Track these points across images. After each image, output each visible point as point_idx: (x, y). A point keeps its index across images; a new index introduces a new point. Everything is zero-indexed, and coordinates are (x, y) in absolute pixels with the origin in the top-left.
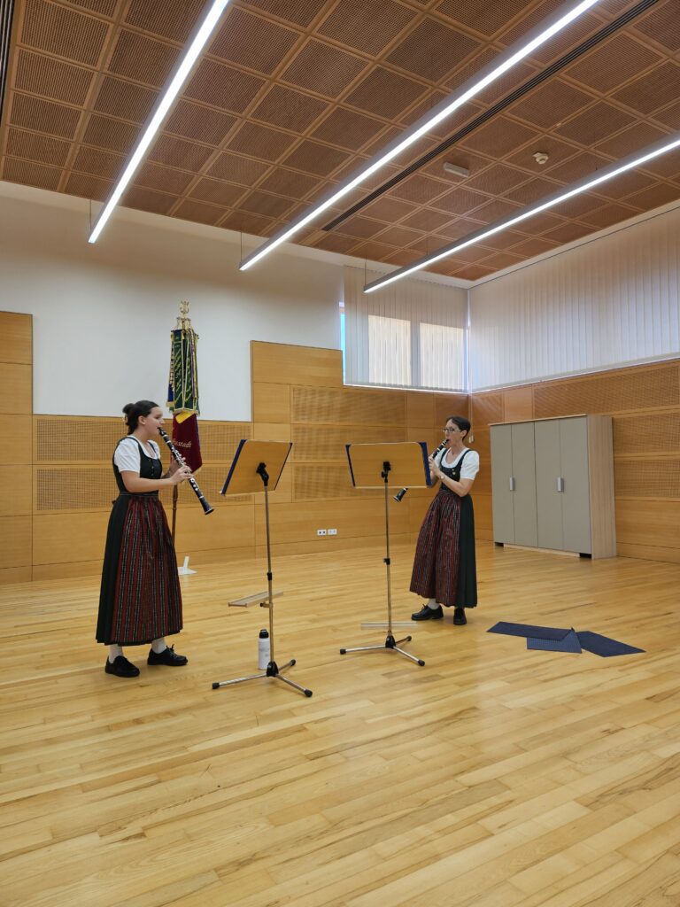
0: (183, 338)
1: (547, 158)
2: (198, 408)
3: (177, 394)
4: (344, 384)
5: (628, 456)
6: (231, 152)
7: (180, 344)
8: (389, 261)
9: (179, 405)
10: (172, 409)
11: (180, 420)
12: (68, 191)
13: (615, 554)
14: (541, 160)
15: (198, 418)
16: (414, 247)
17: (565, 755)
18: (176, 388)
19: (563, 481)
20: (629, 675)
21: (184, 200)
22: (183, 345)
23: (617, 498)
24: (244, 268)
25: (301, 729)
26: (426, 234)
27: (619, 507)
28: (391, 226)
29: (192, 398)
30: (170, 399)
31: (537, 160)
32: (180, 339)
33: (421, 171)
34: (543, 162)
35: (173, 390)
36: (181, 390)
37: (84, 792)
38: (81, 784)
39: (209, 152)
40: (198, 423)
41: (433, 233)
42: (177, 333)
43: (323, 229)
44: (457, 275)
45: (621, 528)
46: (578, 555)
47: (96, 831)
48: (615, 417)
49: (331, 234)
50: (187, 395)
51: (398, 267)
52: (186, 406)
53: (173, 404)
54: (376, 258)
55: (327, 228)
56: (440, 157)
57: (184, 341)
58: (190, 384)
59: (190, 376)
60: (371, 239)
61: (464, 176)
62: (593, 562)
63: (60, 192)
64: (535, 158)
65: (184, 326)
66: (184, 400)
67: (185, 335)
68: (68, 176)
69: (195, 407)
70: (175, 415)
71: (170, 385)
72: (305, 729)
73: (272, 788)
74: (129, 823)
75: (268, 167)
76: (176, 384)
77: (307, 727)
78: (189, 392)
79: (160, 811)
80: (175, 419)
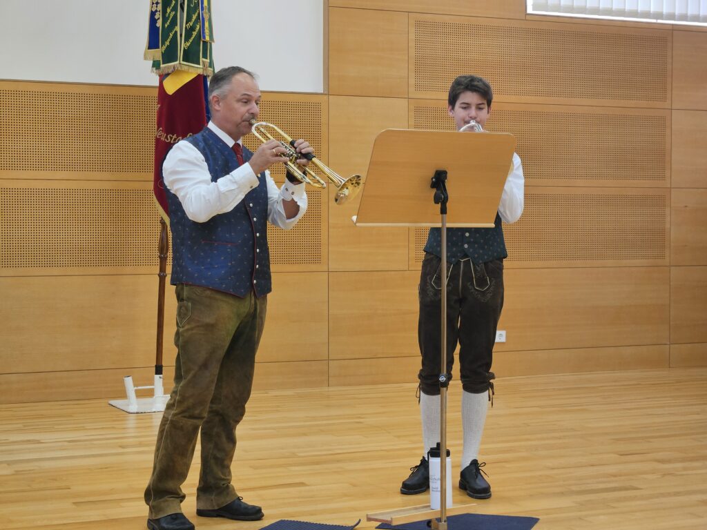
2: (210, 62)
3: (167, 31)
4: (530, 10)
9: (169, 56)
10: (156, 65)
11: (172, 87)
18: (165, 20)
29: (198, 40)
30: (153, 44)
35: (159, 24)
36: (174, 23)
50: (189, 33)
52: (186, 58)
53: (157, 53)
58: (194, 9)
66: (182, 45)
69: (203, 59)
70: (163, 77)
71: (153, 14)
76: (164, 12)
78: (192, 29)
80: (161, 86)
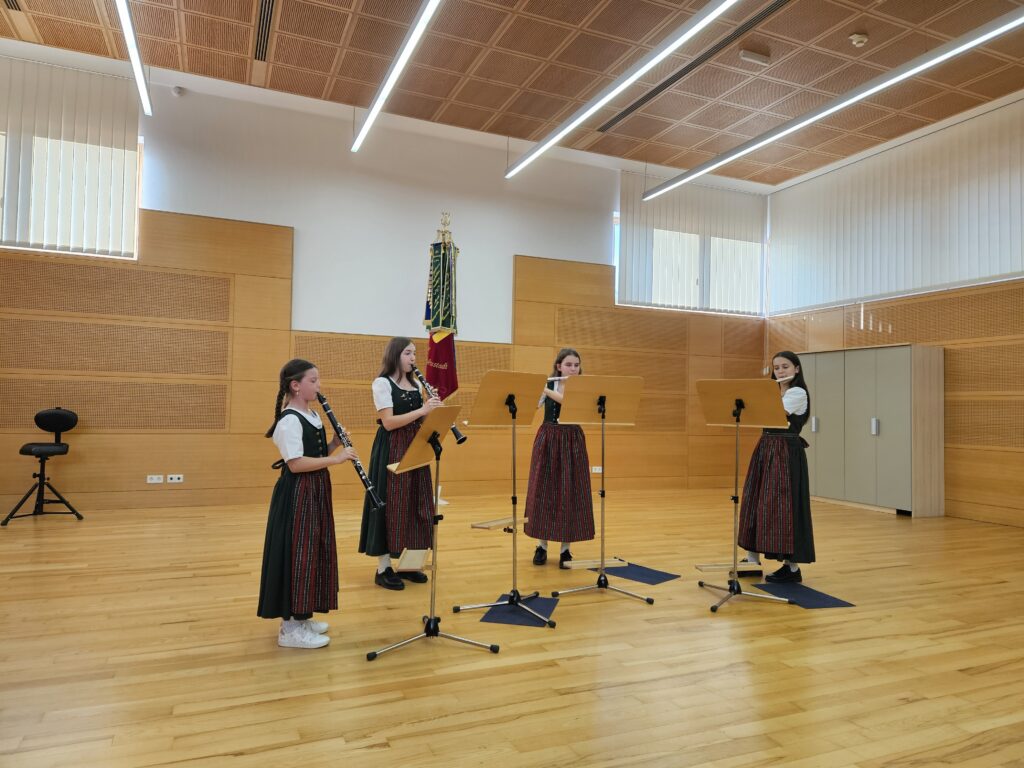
0: (443, 252)
1: (866, 40)
2: (455, 327)
3: (434, 312)
4: (617, 304)
5: (964, 395)
6: (501, 50)
7: (439, 258)
8: (674, 164)
9: (436, 323)
10: (428, 327)
11: (437, 339)
12: (332, 98)
13: (942, 513)
14: (859, 42)
15: (455, 338)
16: (702, 148)
17: (851, 719)
18: (434, 306)
19: (878, 423)
20: (941, 644)
21: (449, 104)
22: (443, 261)
23: (949, 445)
24: (510, 175)
25: (552, 664)
26: (718, 132)
27: (949, 455)
28: (676, 123)
29: (450, 316)
30: (428, 317)
31: (854, 43)
32: (440, 253)
33: (711, 62)
34: (861, 45)
35: (431, 307)
36: (438, 307)
37: (332, 700)
38: (329, 693)
39: (477, 51)
40: (456, 344)
41: (726, 131)
42: (436, 246)
43: (599, 130)
44: (754, 179)
45: (951, 482)
46: (895, 512)
47: (341, 736)
48: (946, 347)
49: (606, 136)
50: (445, 313)
51: (683, 171)
52: (443, 325)
53: (430, 322)
54: (658, 161)
55: (603, 129)
56: (736, 44)
57: (444, 254)
58: (448, 300)
59: (449, 292)
60: (653, 139)
61: (764, 64)
62: (913, 521)
63: (325, 99)
64: (852, 41)
65: (444, 239)
66: (441, 319)
67: (445, 248)
68: (333, 83)
69: (452, 326)
70: (432, 334)
71: (428, 302)
72: (556, 665)
73: (519, 717)
74: (374, 732)
75: (540, 64)
76: (434, 301)
77: (559, 663)
78: (447, 310)
79: (404, 725)
80: (431, 339)
